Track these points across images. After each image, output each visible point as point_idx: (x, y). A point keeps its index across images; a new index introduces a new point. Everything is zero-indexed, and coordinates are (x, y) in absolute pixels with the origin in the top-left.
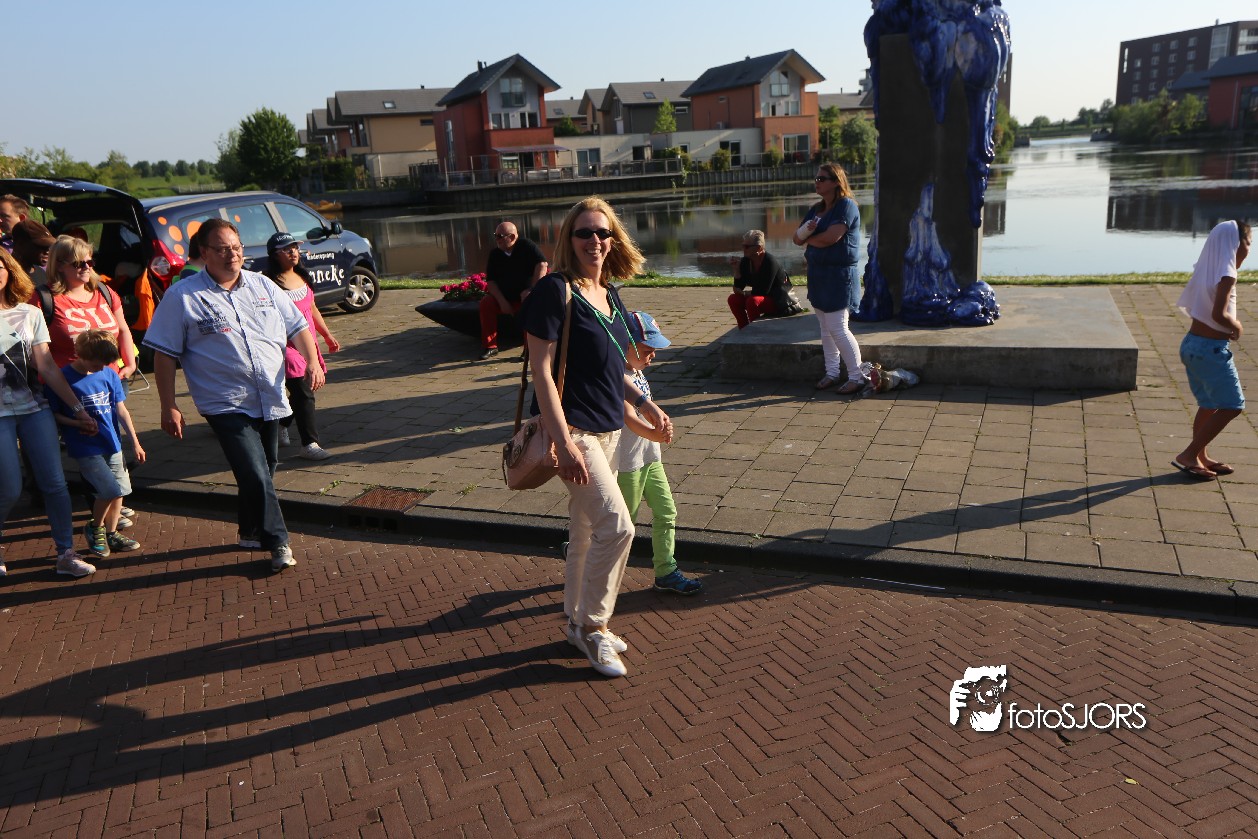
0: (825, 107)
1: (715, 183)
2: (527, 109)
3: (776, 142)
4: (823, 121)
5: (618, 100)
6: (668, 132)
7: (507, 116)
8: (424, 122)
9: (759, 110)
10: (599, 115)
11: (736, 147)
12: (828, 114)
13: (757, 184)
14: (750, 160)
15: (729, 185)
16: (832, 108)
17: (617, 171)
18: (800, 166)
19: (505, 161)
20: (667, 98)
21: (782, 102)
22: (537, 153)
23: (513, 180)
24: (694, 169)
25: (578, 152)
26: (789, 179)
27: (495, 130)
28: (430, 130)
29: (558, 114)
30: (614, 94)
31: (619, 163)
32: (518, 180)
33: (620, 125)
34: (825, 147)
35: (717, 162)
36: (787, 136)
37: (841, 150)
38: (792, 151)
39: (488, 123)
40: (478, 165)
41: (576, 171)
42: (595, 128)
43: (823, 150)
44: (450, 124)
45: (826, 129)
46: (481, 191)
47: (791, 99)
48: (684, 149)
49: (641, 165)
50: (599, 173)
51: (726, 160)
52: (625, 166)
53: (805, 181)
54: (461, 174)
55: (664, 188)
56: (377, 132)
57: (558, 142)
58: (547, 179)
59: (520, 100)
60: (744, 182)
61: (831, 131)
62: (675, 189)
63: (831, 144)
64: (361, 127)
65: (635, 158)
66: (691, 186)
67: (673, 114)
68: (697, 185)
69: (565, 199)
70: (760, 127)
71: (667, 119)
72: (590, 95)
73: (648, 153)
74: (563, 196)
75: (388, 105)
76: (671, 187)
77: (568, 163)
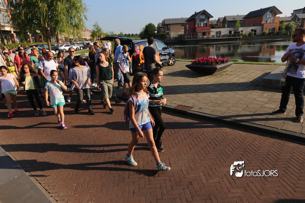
0: (281, 20)
1: (249, 40)
2: (205, 22)
3: (266, 30)
4: (280, 24)
5: (226, 20)
6: (238, 27)
7: (200, 24)
8: (182, 25)
9: (263, 21)
10: (221, 24)
11: (255, 31)
12: (281, 22)
13: (260, 40)
14: (258, 34)
15: (252, 40)
16: (283, 21)
17: (225, 37)
18: (272, 35)
19: (199, 34)
20: (238, 19)
21: (269, 19)
22: (206, 32)
23: (200, 38)
24: (244, 36)
25: (216, 32)
26: (269, 39)
27: (197, 27)
28: (183, 27)
29: (211, 23)
30: (226, 19)
31: (225, 35)
32: (201, 38)
33: (226, 26)
34: (280, 31)
35: (250, 34)
36: (269, 28)
37: (285, 31)
38: (270, 32)
39: (196, 25)
40: (193, 35)
41: (215, 36)
42: (220, 26)
43: (279, 31)
44: (187, 26)
45: (281, 26)
46: (193, 40)
47: (272, 18)
48: (242, 31)
49: (231, 35)
50: (220, 37)
51: (252, 34)
52: (227, 35)
53: (273, 39)
54: (189, 37)
55: (236, 41)
56: (172, 27)
57: (211, 30)
58: (208, 38)
59: (204, 20)
60: (256, 39)
61: (282, 26)
62: (238, 41)
63: (281, 30)
64: (168, 26)
65: (229, 33)
66: (243, 40)
67: (240, 23)
68: (244, 40)
69: (212, 43)
70: (262, 26)
71: (238, 24)
72: (220, 19)
73: (233, 32)
74: (212, 42)
75: (175, 22)
76: (238, 40)
77: (213, 35)
